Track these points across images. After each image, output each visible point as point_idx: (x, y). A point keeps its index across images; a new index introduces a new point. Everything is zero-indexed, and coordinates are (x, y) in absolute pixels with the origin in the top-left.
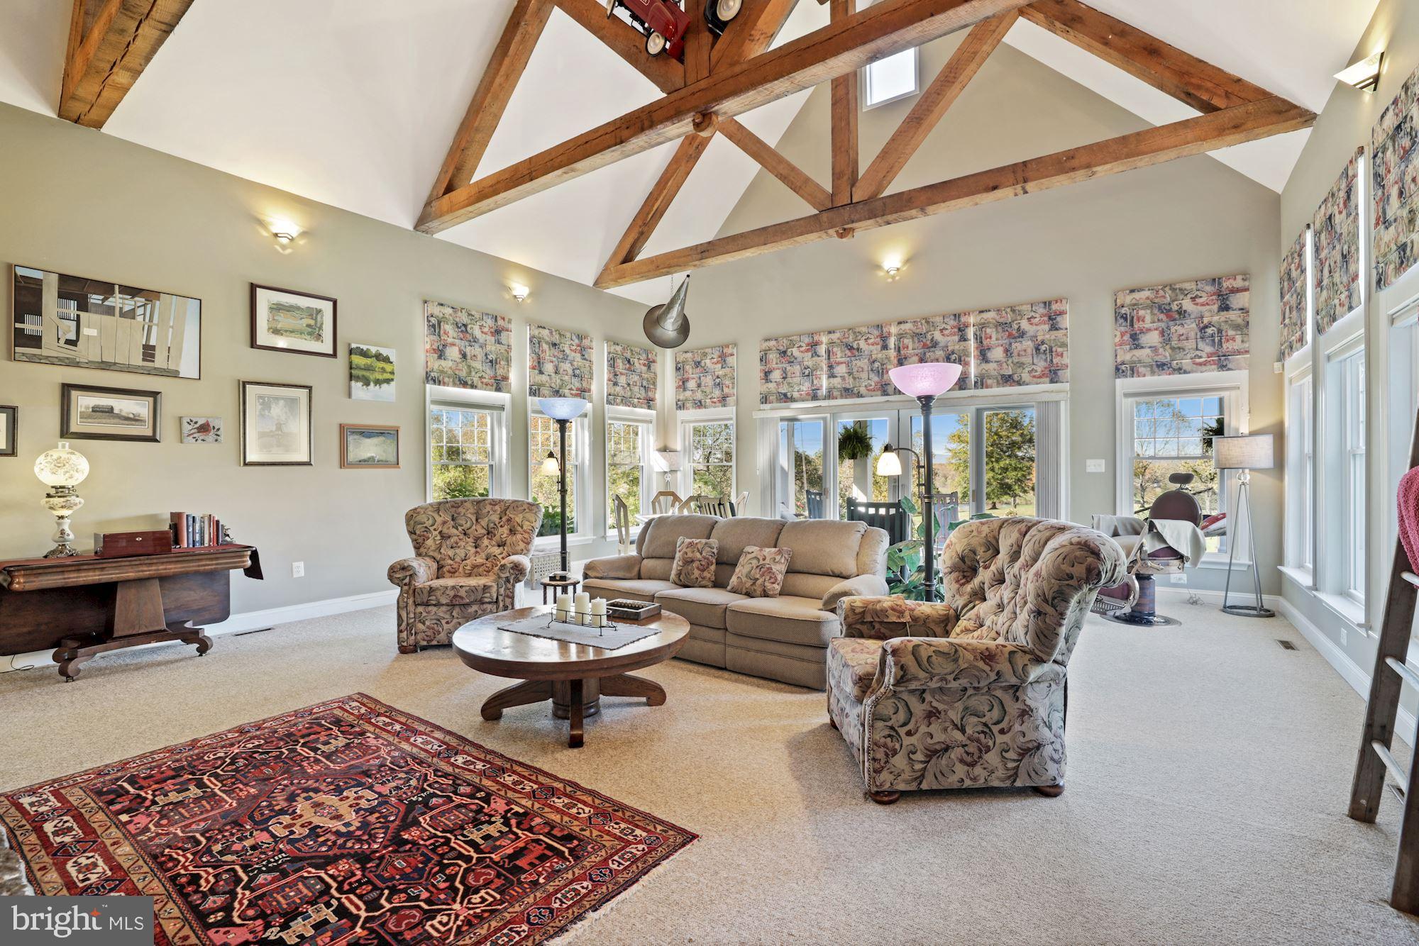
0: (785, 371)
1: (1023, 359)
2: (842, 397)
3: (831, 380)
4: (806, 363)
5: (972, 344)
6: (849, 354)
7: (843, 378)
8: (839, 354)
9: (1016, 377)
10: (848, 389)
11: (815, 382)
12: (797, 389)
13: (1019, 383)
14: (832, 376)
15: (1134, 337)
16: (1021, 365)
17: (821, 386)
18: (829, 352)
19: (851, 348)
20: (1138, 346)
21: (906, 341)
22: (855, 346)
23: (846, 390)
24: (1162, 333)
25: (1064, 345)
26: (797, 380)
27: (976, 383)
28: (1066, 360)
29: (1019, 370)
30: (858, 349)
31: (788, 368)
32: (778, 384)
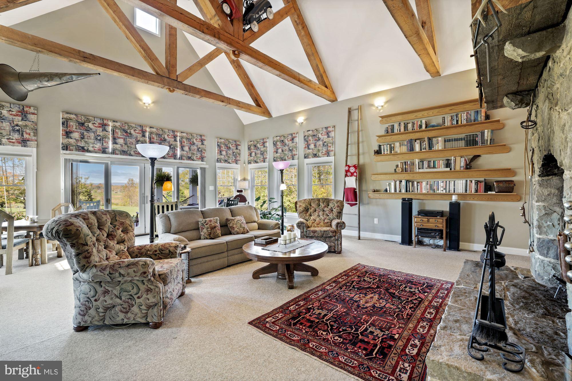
0: (82, 134)
1: (194, 152)
2: (121, 154)
3: (115, 145)
4: (98, 133)
5: (178, 143)
6: (125, 135)
7: (122, 146)
8: (119, 134)
9: (192, 158)
10: (125, 151)
11: (104, 144)
12: (91, 146)
13: (193, 160)
14: (115, 143)
15: (220, 152)
16: (193, 154)
17: (109, 147)
18: (114, 131)
19: (126, 132)
20: (221, 155)
21: (153, 136)
22: (128, 131)
23: (124, 151)
24: (226, 152)
25: (205, 150)
26: (92, 141)
27: (179, 158)
28: (205, 155)
29: (193, 156)
30: (130, 134)
31: (85, 133)
32: (77, 141)
